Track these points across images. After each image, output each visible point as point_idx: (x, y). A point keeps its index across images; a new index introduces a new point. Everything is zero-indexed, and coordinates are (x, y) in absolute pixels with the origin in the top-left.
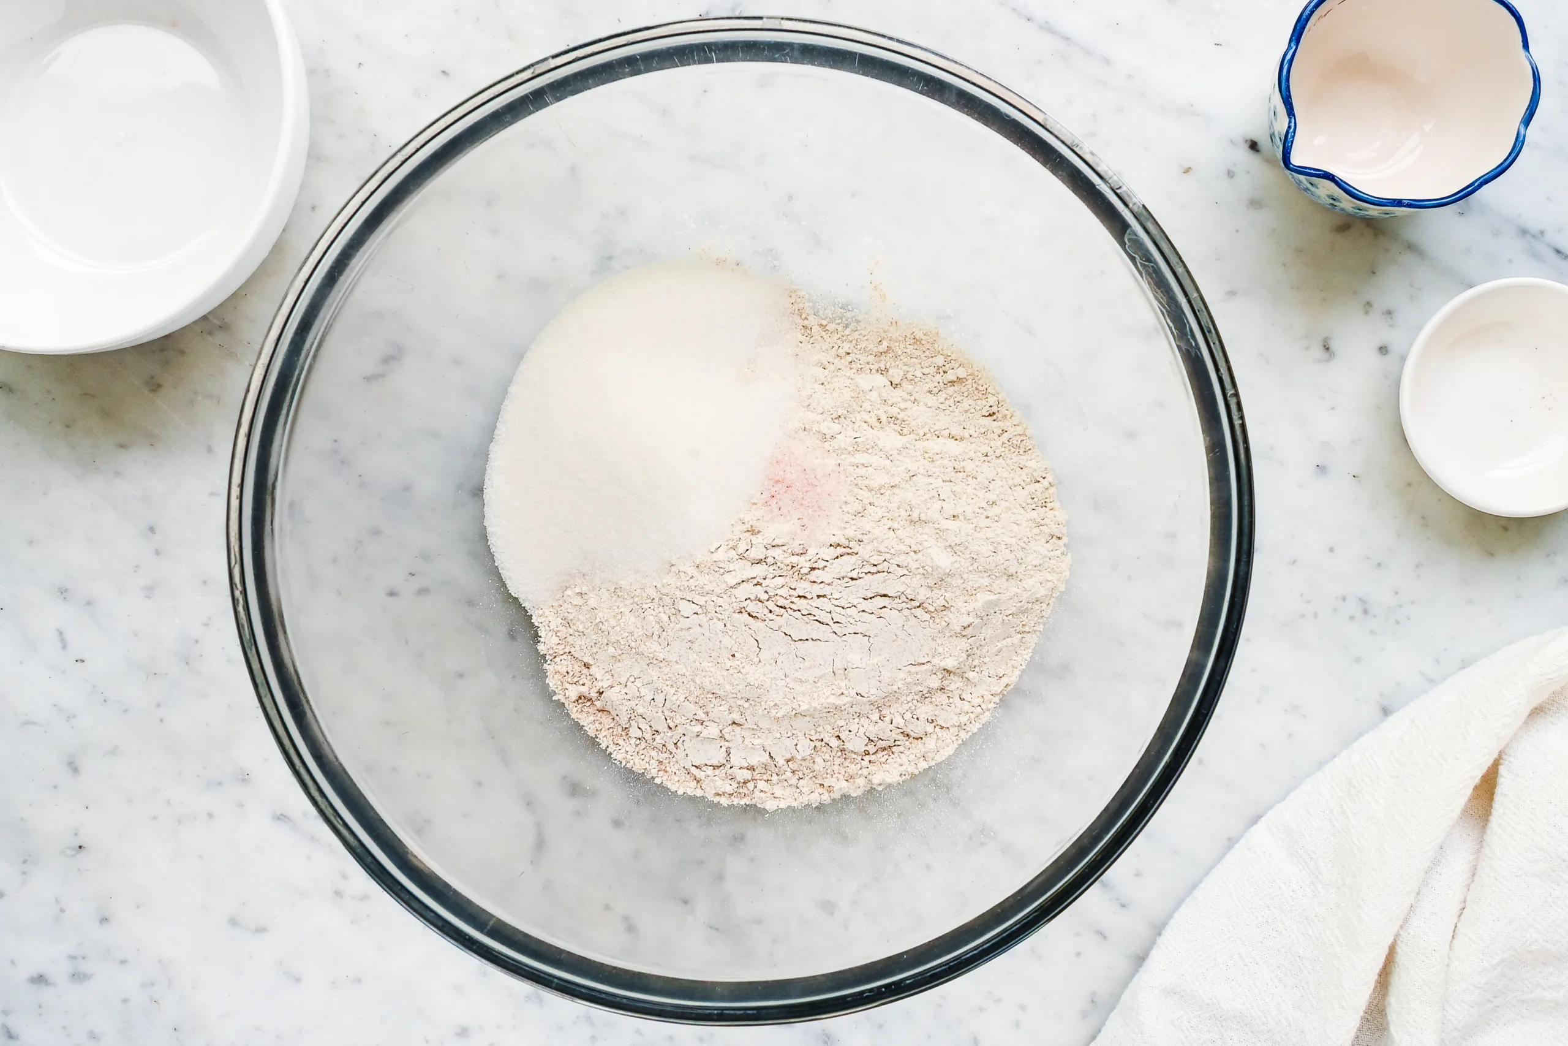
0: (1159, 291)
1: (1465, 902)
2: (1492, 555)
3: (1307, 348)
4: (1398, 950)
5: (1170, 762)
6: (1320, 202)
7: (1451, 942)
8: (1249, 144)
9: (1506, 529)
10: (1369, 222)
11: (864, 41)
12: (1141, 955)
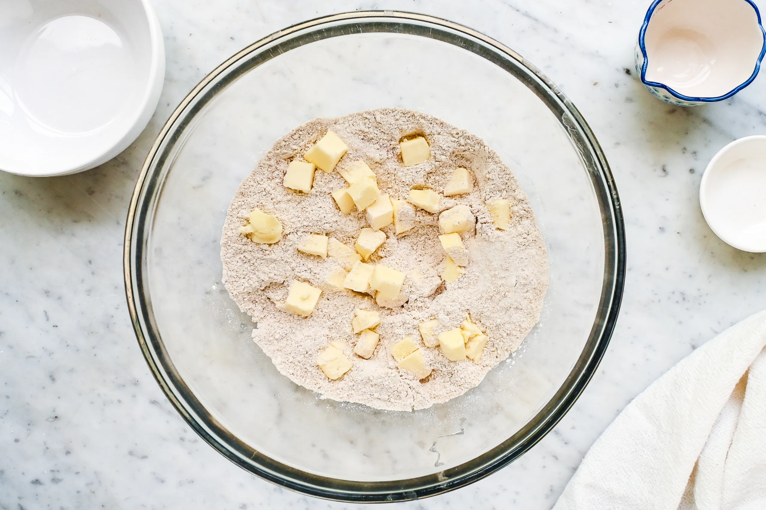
0: (579, 143)
1: (732, 441)
2: (746, 271)
3: (655, 170)
4: (699, 464)
5: (586, 373)
6: (660, 99)
7: (725, 460)
8: (625, 71)
9: (752, 258)
10: (684, 108)
11: (433, 22)
12: (575, 467)
